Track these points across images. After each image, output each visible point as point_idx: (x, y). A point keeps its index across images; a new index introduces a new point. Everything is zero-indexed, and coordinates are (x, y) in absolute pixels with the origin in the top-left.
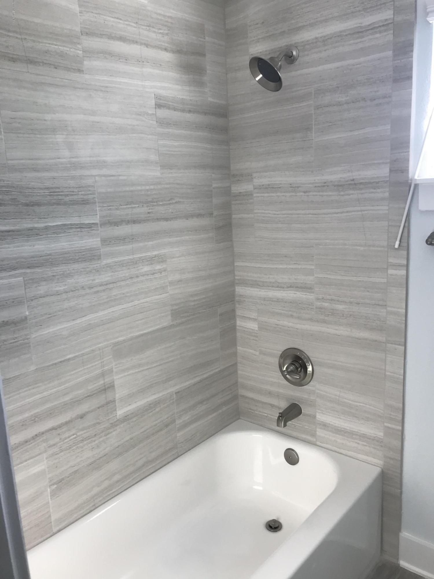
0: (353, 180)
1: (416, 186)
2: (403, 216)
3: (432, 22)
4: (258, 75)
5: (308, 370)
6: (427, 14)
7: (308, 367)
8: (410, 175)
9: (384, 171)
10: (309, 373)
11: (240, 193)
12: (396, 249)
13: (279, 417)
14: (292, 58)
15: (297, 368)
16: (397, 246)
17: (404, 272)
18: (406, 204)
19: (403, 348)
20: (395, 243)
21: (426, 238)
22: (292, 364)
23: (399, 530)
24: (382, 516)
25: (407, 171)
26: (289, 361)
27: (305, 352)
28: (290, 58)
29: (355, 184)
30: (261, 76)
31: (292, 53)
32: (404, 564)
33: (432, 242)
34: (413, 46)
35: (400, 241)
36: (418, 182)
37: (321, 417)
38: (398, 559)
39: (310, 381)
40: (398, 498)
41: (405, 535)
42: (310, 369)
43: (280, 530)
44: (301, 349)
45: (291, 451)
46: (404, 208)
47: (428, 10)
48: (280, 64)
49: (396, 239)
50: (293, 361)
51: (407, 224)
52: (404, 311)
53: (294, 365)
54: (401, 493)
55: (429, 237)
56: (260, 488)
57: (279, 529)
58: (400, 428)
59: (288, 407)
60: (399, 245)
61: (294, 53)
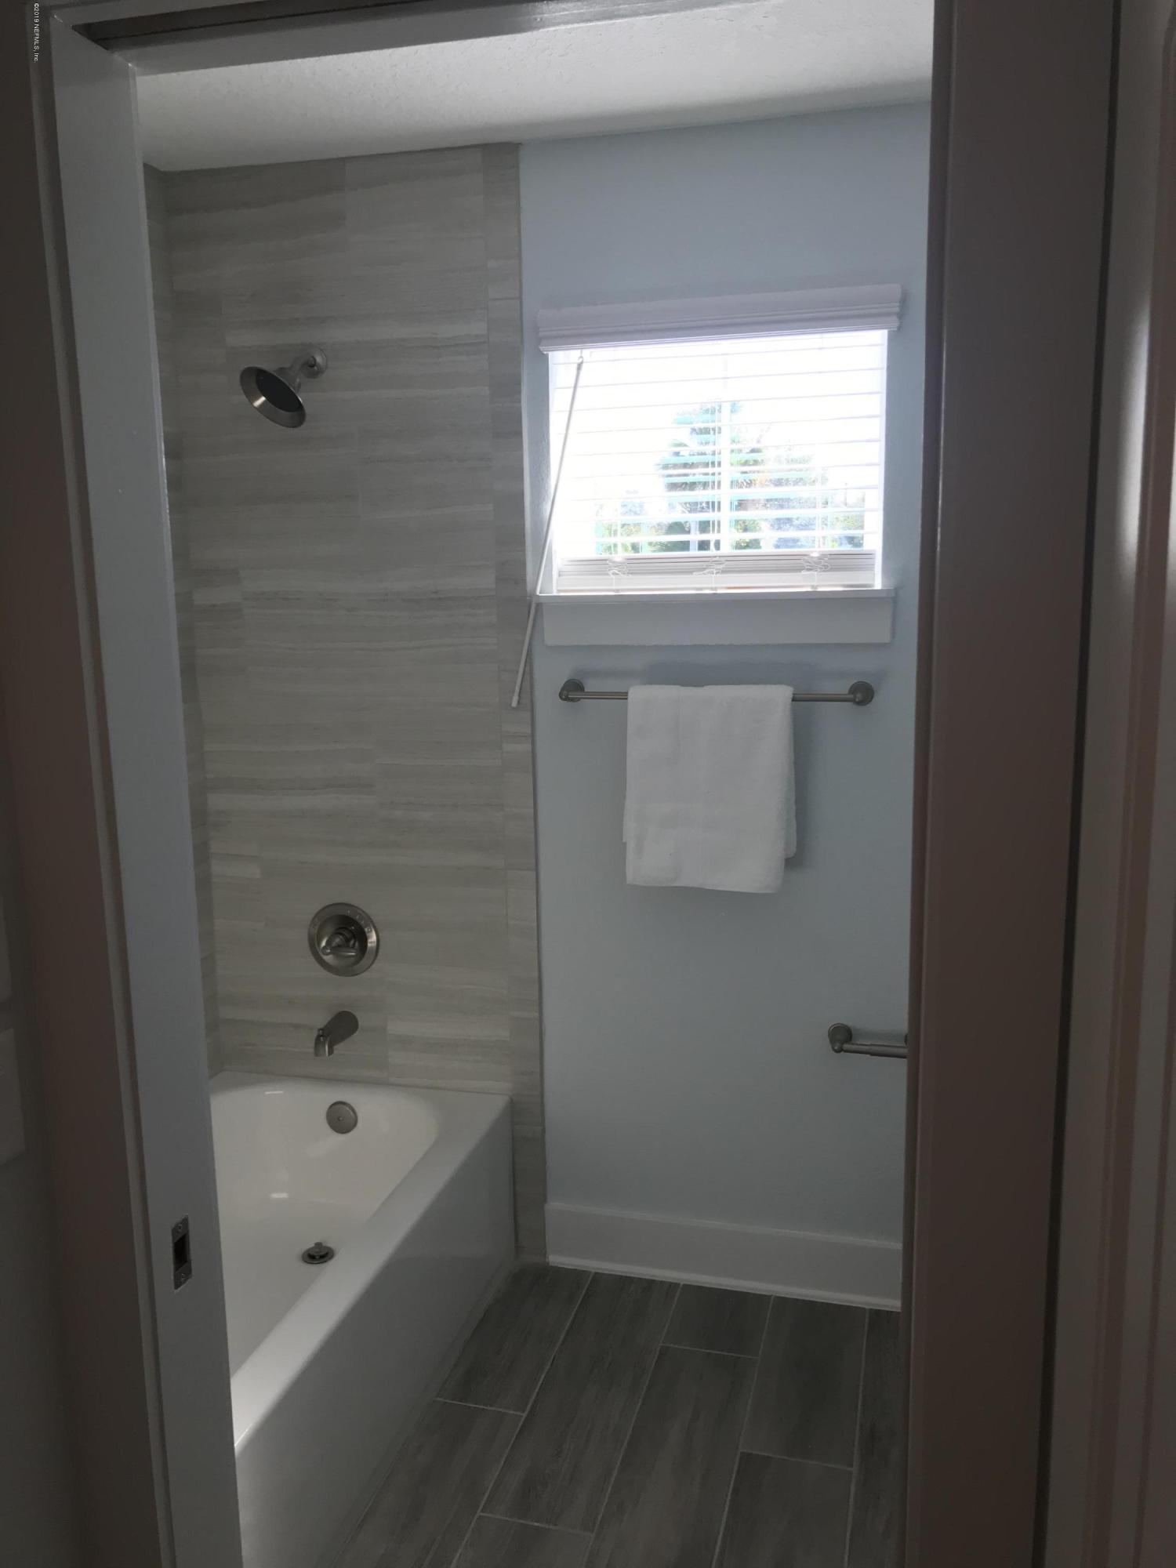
0: (436, 592)
1: (539, 606)
2: (521, 654)
3: (547, 354)
4: (257, 398)
5: (369, 941)
6: (539, 340)
7: (368, 935)
8: (529, 588)
9: (486, 581)
10: (372, 947)
11: (214, 606)
12: (514, 708)
13: (319, 1037)
14: (316, 368)
15: (348, 941)
16: (514, 704)
17: (528, 747)
18: (525, 634)
19: (535, 873)
20: (511, 699)
21: (559, 690)
22: (337, 933)
23: (544, 1200)
24: (514, 1183)
25: (524, 581)
26: (330, 929)
27: (361, 907)
28: (311, 369)
29: (440, 599)
30: (263, 399)
31: (315, 360)
32: (555, 1259)
33: (568, 695)
34: (520, 384)
35: (519, 696)
36: (541, 601)
37: (397, 1028)
38: (545, 1255)
39: (373, 963)
40: (539, 1142)
41: (555, 1205)
42: (373, 939)
43: (332, 1257)
44: (352, 903)
45: (342, 1106)
46: (523, 643)
47: (541, 334)
48: (298, 380)
49: (514, 691)
50: (338, 929)
51: (528, 668)
52: (532, 811)
53: (341, 934)
54: (544, 1131)
55: (563, 689)
56: (284, 1195)
57: (330, 1256)
58: (537, 1015)
59: (329, 1023)
60: (519, 703)
61: (319, 359)
